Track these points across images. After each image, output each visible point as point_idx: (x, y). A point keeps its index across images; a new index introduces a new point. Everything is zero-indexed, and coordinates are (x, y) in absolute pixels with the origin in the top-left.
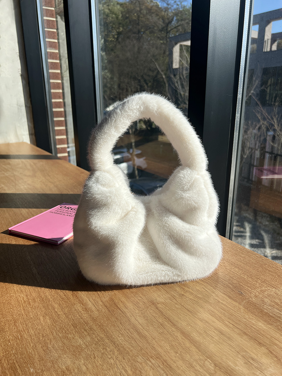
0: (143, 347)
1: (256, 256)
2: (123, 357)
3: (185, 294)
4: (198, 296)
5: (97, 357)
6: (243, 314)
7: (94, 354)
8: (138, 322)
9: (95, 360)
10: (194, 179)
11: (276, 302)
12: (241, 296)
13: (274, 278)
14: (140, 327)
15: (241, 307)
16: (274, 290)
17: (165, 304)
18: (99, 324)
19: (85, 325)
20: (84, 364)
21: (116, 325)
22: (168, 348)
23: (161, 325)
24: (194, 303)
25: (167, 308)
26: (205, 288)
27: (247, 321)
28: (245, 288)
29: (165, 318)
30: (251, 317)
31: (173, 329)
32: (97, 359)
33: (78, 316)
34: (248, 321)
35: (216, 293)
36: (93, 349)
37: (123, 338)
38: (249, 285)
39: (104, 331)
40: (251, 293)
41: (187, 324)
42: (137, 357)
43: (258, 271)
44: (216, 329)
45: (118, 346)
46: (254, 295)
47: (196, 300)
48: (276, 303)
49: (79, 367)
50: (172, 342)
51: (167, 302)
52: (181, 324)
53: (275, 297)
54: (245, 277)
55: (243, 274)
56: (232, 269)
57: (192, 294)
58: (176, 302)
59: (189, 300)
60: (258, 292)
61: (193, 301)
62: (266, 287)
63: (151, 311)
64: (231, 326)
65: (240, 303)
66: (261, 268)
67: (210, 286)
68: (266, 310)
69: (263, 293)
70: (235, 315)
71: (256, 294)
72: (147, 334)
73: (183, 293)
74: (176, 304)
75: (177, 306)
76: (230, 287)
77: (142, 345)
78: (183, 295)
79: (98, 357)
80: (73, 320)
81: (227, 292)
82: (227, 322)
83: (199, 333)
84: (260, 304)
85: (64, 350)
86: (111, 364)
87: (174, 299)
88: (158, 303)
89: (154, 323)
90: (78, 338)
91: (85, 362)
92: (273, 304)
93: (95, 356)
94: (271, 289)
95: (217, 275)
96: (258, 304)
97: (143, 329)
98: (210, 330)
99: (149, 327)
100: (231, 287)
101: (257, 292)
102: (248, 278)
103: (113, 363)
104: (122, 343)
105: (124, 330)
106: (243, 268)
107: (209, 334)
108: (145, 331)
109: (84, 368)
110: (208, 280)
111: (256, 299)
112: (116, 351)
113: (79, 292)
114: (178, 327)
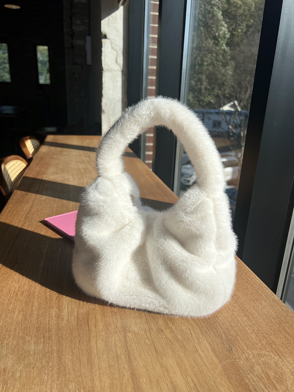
0: (83, 374)
1: (282, 309)
2: (58, 377)
3: (164, 330)
4: (178, 336)
5: (35, 369)
6: (216, 376)
7: (35, 363)
8: (97, 345)
9: (32, 370)
10: (200, 201)
11: (269, 374)
12: (228, 353)
13: (287, 343)
14: (95, 351)
15: (220, 366)
16: (276, 358)
17: (136, 334)
18: (60, 335)
19: (47, 331)
20: (20, 371)
21: (74, 341)
22: (107, 385)
23: (117, 357)
24: (167, 344)
25: (135, 339)
26: (191, 330)
27: (215, 385)
28: (240, 345)
29: (126, 351)
30: (223, 382)
31: (126, 365)
32: (34, 370)
33: (47, 320)
34: (217, 386)
35: (200, 340)
36: (38, 358)
37: (71, 357)
38: (248, 343)
39: (59, 344)
40: (244, 353)
41: (144, 366)
42: (70, 383)
43: (271, 328)
44: (171, 382)
45: (62, 364)
46: (246, 357)
47: (172, 341)
48: (268, 376)
49: (15, 372)
50: (115, 379)
51: (140, 333)
52: (138, 363)
53: (271, 368)
54: (249, 331)
55: (248, 327)
56: (240, 316)
57: (172, 332)
58: (149, 336)
59: (164, 338)
60: (254, 355)
61: (167, 341)
62: (269, 351)
63: (117, 338)
64: (192, 385)
65: (220, 361)
66: (278, 325)
67: (198, 329)
68: (249, 380)
69: (259, 357)
70: (205, 373)
71: (248, 357)
72: (96, 361)
73: (163, 328)
74: (148, 338)
75: (147, 341)
76: (221, 338)
77: (83, 371)
78: (162, 330)
79: (37, 368)
80: (41, 323)
81: (214, 342)
82: (190, 379)
83: (150, 380)
84: (245, 370)
85: (14, 350)
86: (44, 379)
87: (149, 332)
88: (129, 332)
89: (111, 352)
90: (33, 343)
91: (23, 369)
92: (263, 376)
93: (35, 366)
94: (273, 355)
95: (216, 319)
96: (243, 370)
97: (96, 355)
98: (164, 381)
99: (103, 354)
100: (223, 338)
101: (252, 355)
102: (252, 334)
103: (45, 380)
104: (67, 362)
105: (79, 349)
106: (254, 320)
107: (160, 386)
108: (96, 358)
109: (18, 375)
110: (202, 322)
111: (245, 362)
112: (56, 369)
113: (64, 296)
114: (132, 365)
